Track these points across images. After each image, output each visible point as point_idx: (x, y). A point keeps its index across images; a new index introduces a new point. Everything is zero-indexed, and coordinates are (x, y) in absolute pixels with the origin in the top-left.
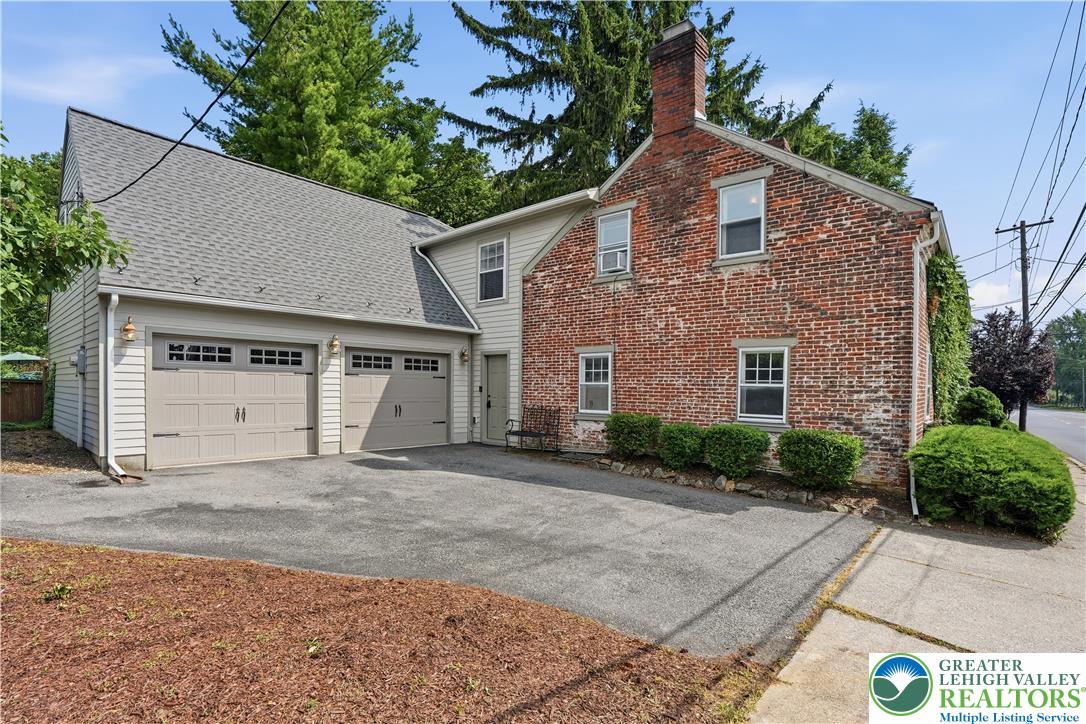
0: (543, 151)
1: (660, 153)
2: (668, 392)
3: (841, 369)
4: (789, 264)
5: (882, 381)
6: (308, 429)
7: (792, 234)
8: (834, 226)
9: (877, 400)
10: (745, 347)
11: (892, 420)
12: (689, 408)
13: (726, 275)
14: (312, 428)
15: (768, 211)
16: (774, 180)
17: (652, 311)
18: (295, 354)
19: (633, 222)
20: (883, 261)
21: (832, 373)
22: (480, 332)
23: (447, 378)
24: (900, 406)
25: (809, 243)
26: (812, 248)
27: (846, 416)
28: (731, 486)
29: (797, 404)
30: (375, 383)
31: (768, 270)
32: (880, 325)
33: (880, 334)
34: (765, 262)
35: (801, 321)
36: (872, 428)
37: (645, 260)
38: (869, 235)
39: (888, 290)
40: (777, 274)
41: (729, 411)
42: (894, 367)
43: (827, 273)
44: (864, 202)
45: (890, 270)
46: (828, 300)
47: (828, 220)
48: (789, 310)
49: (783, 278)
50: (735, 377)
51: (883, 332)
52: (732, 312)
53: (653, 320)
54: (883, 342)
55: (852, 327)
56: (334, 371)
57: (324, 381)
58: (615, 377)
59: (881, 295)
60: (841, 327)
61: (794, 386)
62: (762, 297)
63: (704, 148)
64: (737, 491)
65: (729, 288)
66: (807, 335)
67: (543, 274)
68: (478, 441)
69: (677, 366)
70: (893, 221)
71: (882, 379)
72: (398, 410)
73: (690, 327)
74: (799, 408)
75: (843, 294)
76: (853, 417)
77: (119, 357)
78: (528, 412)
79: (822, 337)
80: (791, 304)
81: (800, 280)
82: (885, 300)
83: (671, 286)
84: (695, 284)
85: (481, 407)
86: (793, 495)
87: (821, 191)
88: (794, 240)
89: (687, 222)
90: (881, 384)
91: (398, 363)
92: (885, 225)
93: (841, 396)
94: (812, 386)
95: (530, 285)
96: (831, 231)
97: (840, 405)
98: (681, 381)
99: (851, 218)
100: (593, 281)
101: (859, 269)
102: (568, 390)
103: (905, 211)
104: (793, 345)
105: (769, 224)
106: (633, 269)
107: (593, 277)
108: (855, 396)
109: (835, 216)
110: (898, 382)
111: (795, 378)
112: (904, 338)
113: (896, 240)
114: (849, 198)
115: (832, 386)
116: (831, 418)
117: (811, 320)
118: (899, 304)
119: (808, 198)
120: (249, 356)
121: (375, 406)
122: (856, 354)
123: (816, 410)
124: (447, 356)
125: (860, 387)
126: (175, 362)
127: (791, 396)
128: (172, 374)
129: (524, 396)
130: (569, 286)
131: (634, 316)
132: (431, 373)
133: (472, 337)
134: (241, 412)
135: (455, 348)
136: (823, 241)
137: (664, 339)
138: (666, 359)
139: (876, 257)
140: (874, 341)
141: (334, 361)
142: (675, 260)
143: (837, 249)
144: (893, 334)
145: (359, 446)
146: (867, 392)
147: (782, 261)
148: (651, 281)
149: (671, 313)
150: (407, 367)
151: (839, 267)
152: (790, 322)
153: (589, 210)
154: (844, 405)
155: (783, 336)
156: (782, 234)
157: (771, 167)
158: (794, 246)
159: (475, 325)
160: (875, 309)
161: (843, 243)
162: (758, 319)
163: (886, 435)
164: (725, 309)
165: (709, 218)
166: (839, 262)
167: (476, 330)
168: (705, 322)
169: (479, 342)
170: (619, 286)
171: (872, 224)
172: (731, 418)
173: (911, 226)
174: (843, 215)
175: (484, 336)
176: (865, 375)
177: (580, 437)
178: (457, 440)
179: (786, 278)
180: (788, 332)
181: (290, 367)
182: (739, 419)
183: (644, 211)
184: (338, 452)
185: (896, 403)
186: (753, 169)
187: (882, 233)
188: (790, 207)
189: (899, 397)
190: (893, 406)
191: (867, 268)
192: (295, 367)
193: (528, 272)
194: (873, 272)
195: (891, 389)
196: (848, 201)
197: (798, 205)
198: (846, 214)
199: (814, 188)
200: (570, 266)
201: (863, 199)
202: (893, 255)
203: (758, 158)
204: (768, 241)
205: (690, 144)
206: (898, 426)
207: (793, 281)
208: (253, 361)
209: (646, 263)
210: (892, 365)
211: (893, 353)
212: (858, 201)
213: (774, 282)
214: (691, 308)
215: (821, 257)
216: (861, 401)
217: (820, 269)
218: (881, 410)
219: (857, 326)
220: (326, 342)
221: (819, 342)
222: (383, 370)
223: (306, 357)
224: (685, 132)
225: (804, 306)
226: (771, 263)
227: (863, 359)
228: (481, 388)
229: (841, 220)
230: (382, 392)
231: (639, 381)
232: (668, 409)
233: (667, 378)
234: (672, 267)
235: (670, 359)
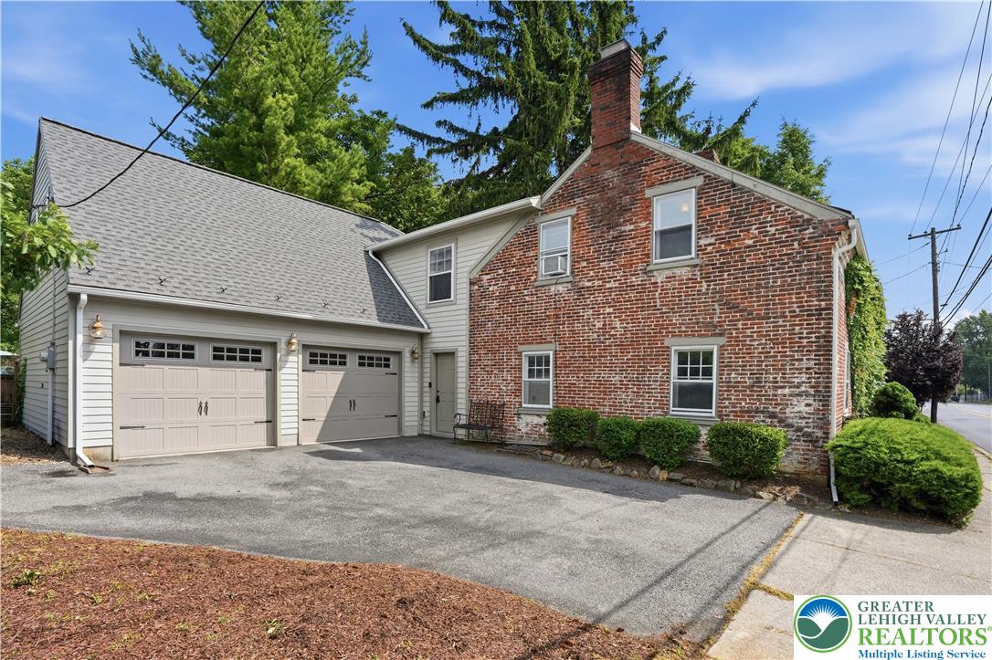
0: (489, 161)
1: (599, 164)
2: (606, 389)
3: (766, 366)
4: (718, 268)
5: (804, 377)
6: (267, 422)
7: (721, 239)
8: (759, 233)
9: (800, 395)
10: (677, 345)
11: (813, 414)
12: (626, 403)
13: (660, 278)
14: (270, 422)
15: (698, 218)
16: (704, 189)
17: (591, 312)
18: (254, 352)
19: (573, 229)
20: (804, 267)
21: (758, 370)
22: (429, 331)
23: (399, 374)
24: (820, 401)
25: (736, 249)
26: (739, 252)
27: (771, 409)
28: (664, 475)
29: (725, 399)
30: (330, 380)
31: (698, 273)
32: (803, 325)
33: (802, 333)
34: (695, 266)
35: (729, 321)
36: (795, 421)
37: (584, 264)
38: (792, 241)
39: (810, 293)
40: (707, 278)
41: (663, 405)
42: (815, 364)
43: (753, 276)
44: (787, 210)
45: (812, 274)
46: (754, 302)
47: (754, 227)
48: (718, 311)
49: (712, 281)
50: (668, 374)
51: (805, 331)
52: (665, 313)
53: (592, 320)
54: (805, 341)
55: (777, 326)
56: (291, 367)
57: (283, 377)
58: (556, 374)
59: (803, 297)
60: (766, 326)
61: (722, 382)
62: (692, 299)
63: (639, 160)
64: (670, 480)
65: (662, 290)
66: (734, 335)
67: (488, 277)
68: (428, 433)
69: (614, 363)
70: (814, 228)
71: (804, 375)
72: (353, 404)
73: (625, 327)
74: (727, 402)
75: (768, 296)
76: (778, 410)
77: (88, 353)
78: (474, 407)
79: (748, 336)
80: (720, 305)
81: (728, 283)
82: (806, 301)
83: (608, 289)
84: (631, 286)
85: (431, 402)
86: (722, 483)
87: (747, 200)
88: (723, 246)
89: (623, 228)
90: (804, 379)
91: (352, 360)
92: (807, 232)
93: (766, 391)
94: (739, 382)
95: (476, 287)
96: (756, 237)
97: (766, 399)
98: (617, 378)
99: (775, 226)
100: (536, 284)
101: (782, 272)
102: (512, 386)
103: (825, 219)
104: (721, 344)
105: (699, 230)
106: (572, 272)
107: (536, 280)
108: (780, 391)
109: (760, 224)
110: (819, 378)
111: (723, 374)
112: (825, 337)
113: (816, 246)
114: (773, 206)
115: (758, 382)
116: (757, 412)
117: (739, 320)
118: (820, 305)
119: (735, 207)
120: (211, 353)
121: (330, 401)
122: (780, 352)
123: (743, 404)
124: (399, 354)
125: (784, 382)
126: (141, 359)
127: (720, 391)
128: (138, 369)
129: (471, 391)
130: (513, 288)
131: (574, 316)
132: (383, 370)
133: (422, 337)
134: (203, 406)
135: (406, 346)
136: (749, 247)
137: (602, 338)
138: (603, 356)
139: (798, 262)
140: (797, 340)
141: (291, 358)
142: (612, 264)
143: (762, 254)
144: (814, 333)
145: (316, 438)
146: (790, 387)
147: (711, 265)
148: (589, 284)
149: (608, 314)
150: (361, 364)
151: (764, 270)
152: (718, 322)
153: (533, 216)
154: (769, 400)
155: (712, 335)
156: (712, 240)
157: (702, 177)
158: (722, 251)
159: (425, 325)
160: (797, 310)
161: (768, 248)
162: (689, 319)
163: (808, 427)
164: (658, 309)
165: (643, 225)
166: (763, 266)
167: (426, 330)
168: (640, 322)
169: (429, 340)
170: (560, 288)
171: (795, 231)
172: (665, 412)
173: (831, 233)
174: (767, 222)
175: (433, 335)
176: (788, 371)
177: (524, 430)
178: (407, 433)
179: (716, 281)
180: (717, 331)
181: (250, 363)
182: (671, 413)
183: (583, 218)
184: (295, 444)
185: (817, 397)
186: (685, 179)
187: (804, 239)
188: (719, 214)
189: (820, 391)
190: (815, 400)
191: (791, 272)
192: (254, 363)
193: (475, 275)
194: (795, 275)
195: (813, 384)
196: (773, 210)
197: (727, 213)
198: (771, 221)
199: (741, 197)
200: (514, 270)
201: (786, 207)
202: (815, 260)
203: (689, 169)
204: (699, 246)
205: (625, 156)
206: (819, 419)
207: (722, 284)
208: (215, 357)
209: (585, 267)
210: (813, 362)
211: (815, 351)
212: (781, 209)
213: (705, 285)
214: (627, 309)
215: (747, 261)
216: (785, 396)
217: (746, 273)
218: (803, 404)
219: (781, 326)
220: (284, 340)
221: (745, 341)
222: (338, 367)
223: (266, 354)
224: (621, 144)
225: (731, 306)
226: (701, 266)
227: (787, 356)
228: (430, 384)
229: (766, 227)
230: (337, 386)
231: (578, 377)
232: (606, 403)
233: (604, 375)
234: (610, 271)
235: (607, 357)
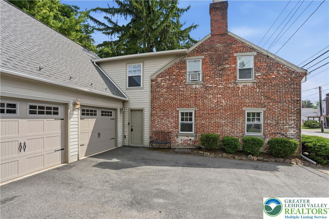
1: (214, 41)
2: (218, 125)
3: (280, 118)
4: (263, 84)
5: (293, 122)
6: (61, 150)
7: (264, 75)
8: (277, 74)
9: (291, 128)
10: (247, 110)
11: (296, 134)
12: (227, 131)
13: (240, 86)
14: (63, 149)
15: (255, 66)
16: (257, 56)
17: (212, 96)
18: (55, 109)
19: (203, 64)
20: (292, 86)
21: (277, 119)
22: (129, 100)
23: (116, 119)
24: (298, 130)
25: (269, 78)
26: (270, 80)
27: (282, 133)
28: (255, 158)
29: (266, 129)
31: (255, 85)
32: (292, 105)
33: (292, 108)
34: (254, 83)
35: (267, 103)
36: (290, 136)
37: (208, 78)
38: (288, 78)
39: (294, 95)
40: (259, 87)
41: (242, 132)
42: (296, 118)
43: (275, 88)
44: (286, 67)
45: (295, 89)
46: (276, 96)
47: (275, 72)
48: (263, 99)
49: (261, 88)
50: (244, 120)
51: (293, 107)
52: (243, 98)
53: (212, 99)
54: (293, 110)
55: (284, 105)
56: (75, 117)
57: (71, 123)
58: (196, 120)
59: (292, 96)
60: (280, 105)
61: (265, 123)
62: (253, 94)
63: (231, 42)
64: (258, 160)
65: (242, 90)
66: (269, 107)
67: (161, 79)
68: (128, 145)
69: (222, 116)
70: (295, 74)
71: (293, 121)
72: (99, 134)
73: (227, 103)
74: (267, 130)
75: (280, 95)
76: (284, 133)
78: (154, 133)
79: (274, 108)
80: (263, 97)
81: (266, 90)
82: (293, 98)
83: (219, 88)
84: (229, 88)
85: (129, 131)
86: (277, 160)
87: (273, 62)
88: (264, 77)
89: (225, 66)
90: (293, 123)
91: (99, 112)
92: (293, 75)
93: (280, 127)
94: (271, 123)
95: (154, 83)
96: (276, 75)
97: (280, 129)
98: (223, 121)
99: (282, 72)
100: (186, 84)
101: (285, 88)
102: (174, 124)
103: (299, 72)
104: (264, 110)
105: (255, 70)
106: (203, 80)
107: (185, 82)
108: (285, 127)
109: (277, 71)
110: (298, 122)
111: (265, 121)
112: (299, 109)
113: (296, 80)
114: (281, 66)
115: (277, 124)
116: (277, 134)
117: (271, 102)
118: (297, 99)
119: (269, 64)
120: (28, 110)
121: (90, 134)
122: (285, 114)
123: (273, 131)
124: (116, 110)
125: (286, 124)
127: (264, 126)
129: (152, 126)
130: (174, 84)
131: (203, 97)
132: (109, 117)
133: (124, 102)
134: (23, 145)
135: (118, 106)
136: (274, 78)
137: (216, 106)
138: (217, 113)
139: (290, 84)
140: (290, 110)
141: (76, 112)
142: (220, 79)
143: (278, 81)
144: (296, 108)
146: (288, 125)
147: (260, 83)
148: (211, 85)
149: (219, 97)
150: (102, 115)
151: (279, 86)
152: (263, 103)
153: (183, 57)
154: (281, 129)
155: (261, 107)
156: (260, 74)
157: (256, 52)
158: (264, 78)
159: (127, 97)
160: (290, 100)
161: (280, 79)
162: (252, 101)
163: (294, 138)
164: (240, 97)
165: (233, 66)
166: (279, 85)
167: (127, 99)
168: (233, 101)
169: (128, 104)
170: (197, 86)
171: (289, 74)
172: (243, 134)
173: (301, 76)
174: (280, 71)
175: (131, 102)
176: (287, 120)
177: (180, 142)
178: (119, 146)
179: (262, 88)
180: (263, 106)
181: (52, 116)
182: (246, 134)
183: (207, 60)
184: (76, 160)
185: (297, 129)
186: (249, 52)
187: (292, 77)
188: (263, 66)
189: (298, 127)
190: (296, 130)
191: (288, 87)
193: (154, 77)
194: (289, 89)
195: (295, 124)
196: (281, 67)
197: (265, 66)
198: (281, 70)
199: (271, 61)
200: (174, 77)
201: (286, 66)
202: (295, 84)
203: (251, 49)
204: (255, 76)
205: (226, 40)
206: (298, 135)
207: (264, 90)
209: (209, 79)
210: (295, 117)
211: (296, 114)
212: (284, 67)
213: (258, 90)
214: (227, 96)
215: (273, 83)
216: (287, 128)
217: (272, 87)
218: (293, 131)
219: (285, 105)
220: (72, 102)
221: (273, 110)
222: (93, 116)
223: (61, 110)
224: (224, 35)
225: (268, 98)
226: (257, 83)
227: (287, 115)
228: (129, 123)
229: (279, 72)
230: (93, 127)
231: (206, 121)
232: (218, 131)
233: (218, 120)
234: (220, 81)
235: (219, 113)
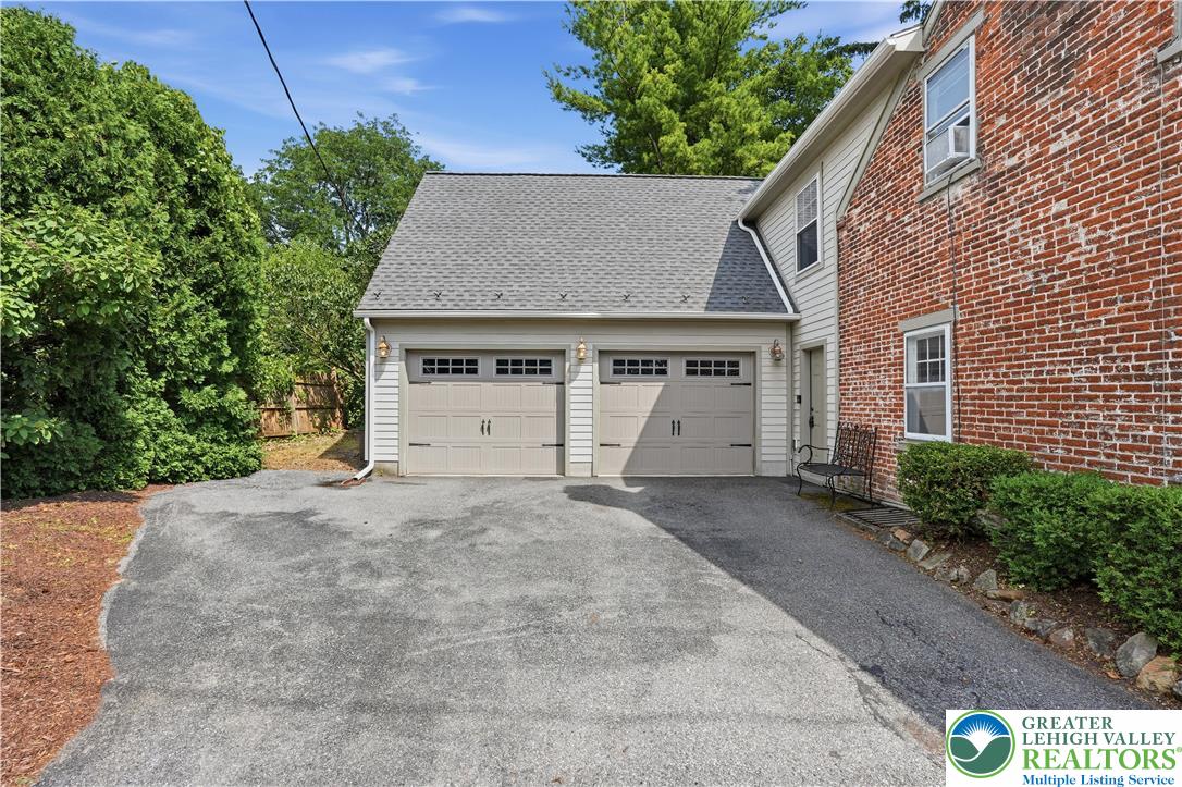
2: (1057, 399)
6: (557, 445)
12: (1106, 436)
14: (562, 445)
17: (1018, 221)
19: (979, 55)
22: (797, 317)
23: (753, 385)
30: (644, 394)
37: (1002, 121)
53: (1021, 241)
56: (584, 380)
57: (573, 391)
58: (957, 371)
67: (858, 210)
69: (1074, 335)
72: (676, 427)
73: (1102, 238)
77: (379, 373)
78: (843, 433)
83: (1056, 155)
85: (802, 425)
91: (676, 367)
95: (845, 233)
98: (1084, 372)
100: (921, 197)
102: (891, 399)
106: (979, 150)
107: (920, 191)
120: (494, 367)
124: (752, 354)
129: (841, 408)
130: (889, 218)
131: (983, 243)
132: (727, 380)
133: (791, 326)
134: (486, 425)
135: (762, 342)
137: (1044, 277)
138: (1049, 322)
141: (584, 368)
142: (1062, 93)
145: (621, 469)
148: (1014, 161)
149: (1057, 216)
150: (689, 372)
153: (911, 74)
159: (791, 308)
167: (790, 315)
169: (799, 332)
170: (959, 191)
175: (803, 322)
178: (767, 471)
181: (538, 376)
183: (997, 22)
184: (589, 475)
192: (545, 377)
193: (843, 213)
200: (890, 184)
208: (499, 372)
209: (1004, 127)
214: (1105, 188)
220: (574, 346)
222: (654, 377)
223: (555, 365)
228: (799, 398)
230: (653, 404)
231: (996, 375)
232: (1056, 436)
233: (1052, 367)
234: (1057, 111)
235: (1056, 321)
